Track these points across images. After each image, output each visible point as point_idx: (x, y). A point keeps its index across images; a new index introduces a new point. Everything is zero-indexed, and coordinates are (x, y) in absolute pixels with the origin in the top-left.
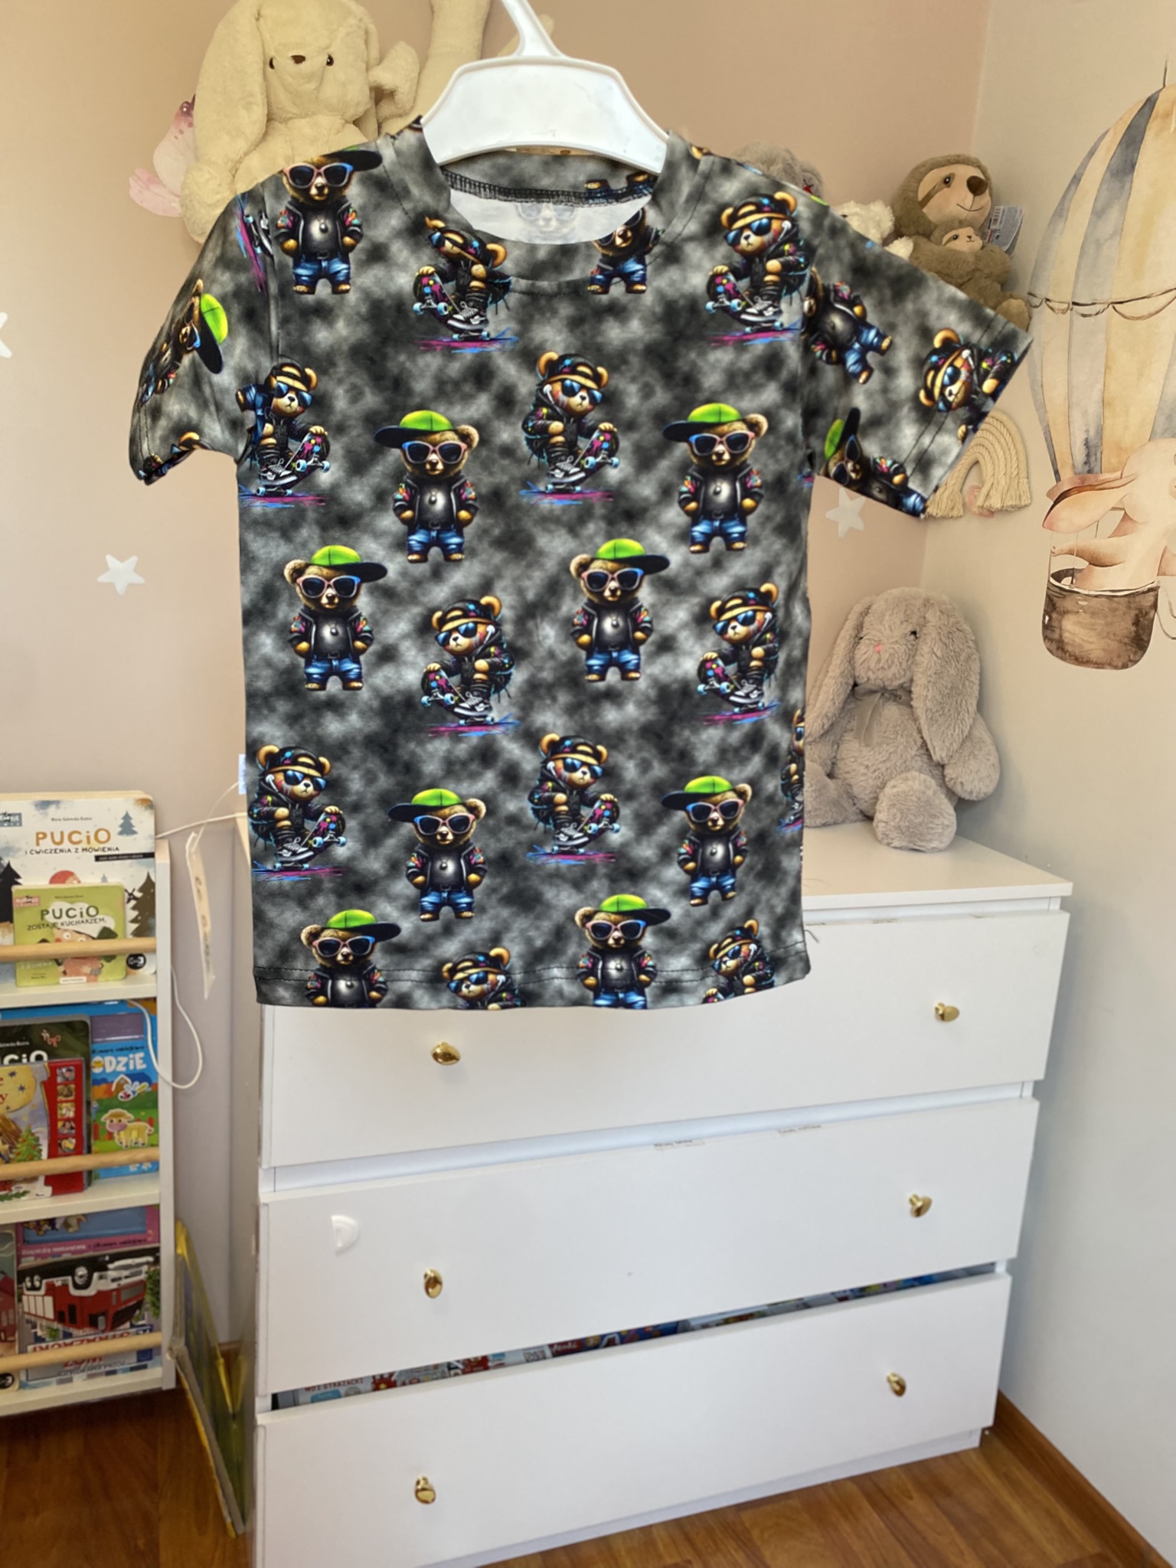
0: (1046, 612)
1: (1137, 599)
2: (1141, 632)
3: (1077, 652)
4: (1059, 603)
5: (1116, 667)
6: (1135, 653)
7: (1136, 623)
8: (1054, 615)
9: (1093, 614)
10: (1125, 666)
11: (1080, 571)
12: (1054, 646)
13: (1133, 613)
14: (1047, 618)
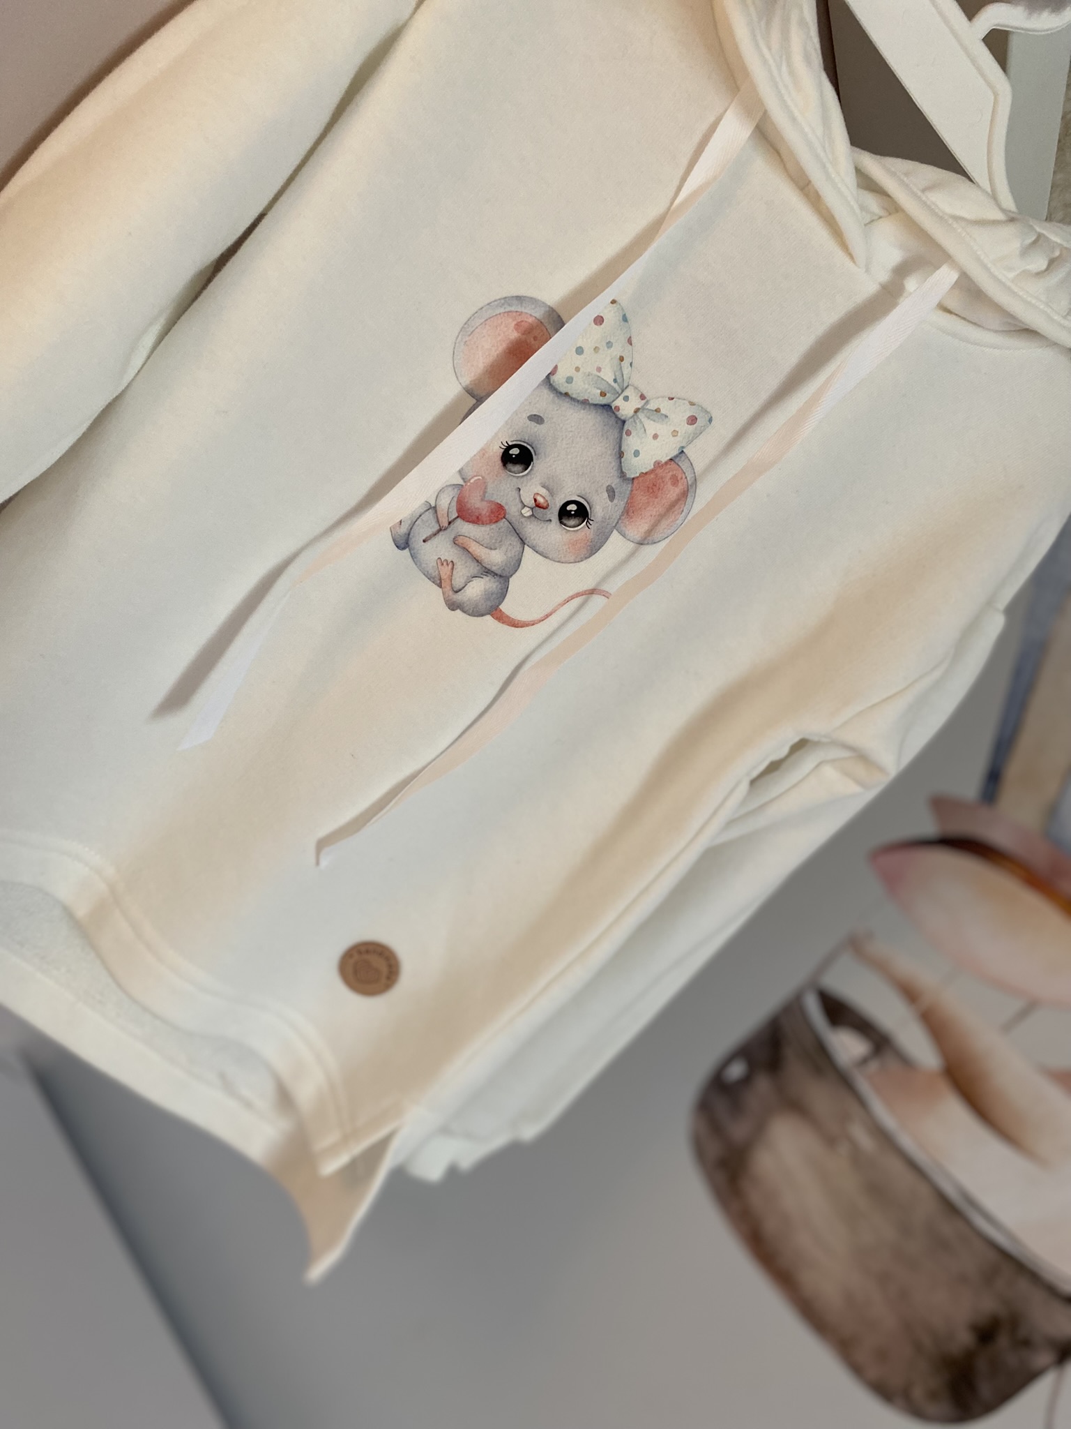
0: (744, 1052)
1: (1023, 1285)
2: (982, 1365)
3: (771, 1226)
4: (795, 1069)
5: (856, 1369)
6: (933, 1396)
7: (986, 1333)
8: (763, 1084)
9: (877, 1190)
10: (884, 1391)
11: (905, 1061)
12: (714, 1149)
13: (988, 1305)
14: (736, 1071)
